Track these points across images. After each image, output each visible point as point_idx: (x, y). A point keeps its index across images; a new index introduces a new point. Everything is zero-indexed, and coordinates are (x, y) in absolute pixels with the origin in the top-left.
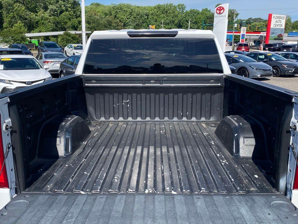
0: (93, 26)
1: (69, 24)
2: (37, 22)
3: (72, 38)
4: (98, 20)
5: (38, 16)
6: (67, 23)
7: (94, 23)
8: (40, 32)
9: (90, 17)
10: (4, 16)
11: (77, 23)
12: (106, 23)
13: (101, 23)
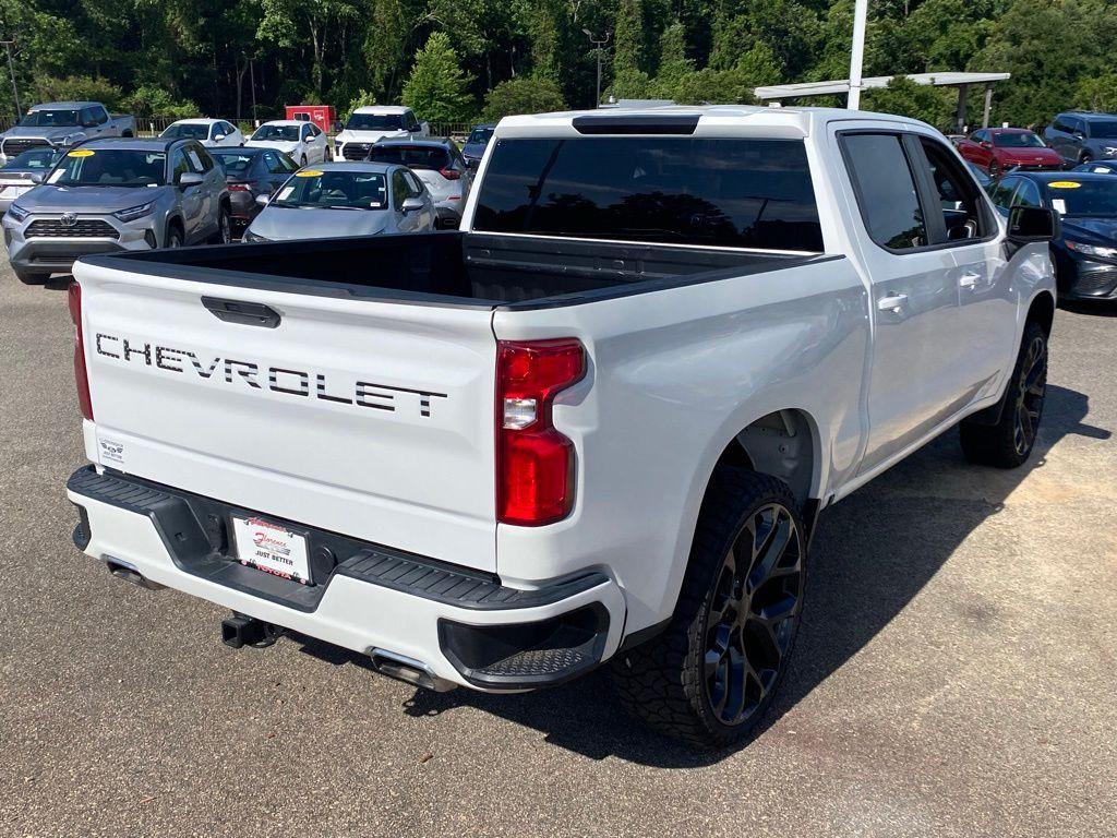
0: (1031, 48)
1: (939, 46)
2: (821, 44)
3: (917, 100)
4: (1055, 25)
5: (826, 20)
6: (931, 41)
7: (1038, 37)
8: (825, 78)
9: (1024, 15)
10: (716, 26)
11: (969, 42)
12: (1091, 35)
13: (1069, 40)
